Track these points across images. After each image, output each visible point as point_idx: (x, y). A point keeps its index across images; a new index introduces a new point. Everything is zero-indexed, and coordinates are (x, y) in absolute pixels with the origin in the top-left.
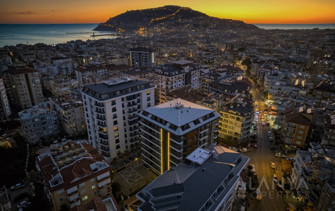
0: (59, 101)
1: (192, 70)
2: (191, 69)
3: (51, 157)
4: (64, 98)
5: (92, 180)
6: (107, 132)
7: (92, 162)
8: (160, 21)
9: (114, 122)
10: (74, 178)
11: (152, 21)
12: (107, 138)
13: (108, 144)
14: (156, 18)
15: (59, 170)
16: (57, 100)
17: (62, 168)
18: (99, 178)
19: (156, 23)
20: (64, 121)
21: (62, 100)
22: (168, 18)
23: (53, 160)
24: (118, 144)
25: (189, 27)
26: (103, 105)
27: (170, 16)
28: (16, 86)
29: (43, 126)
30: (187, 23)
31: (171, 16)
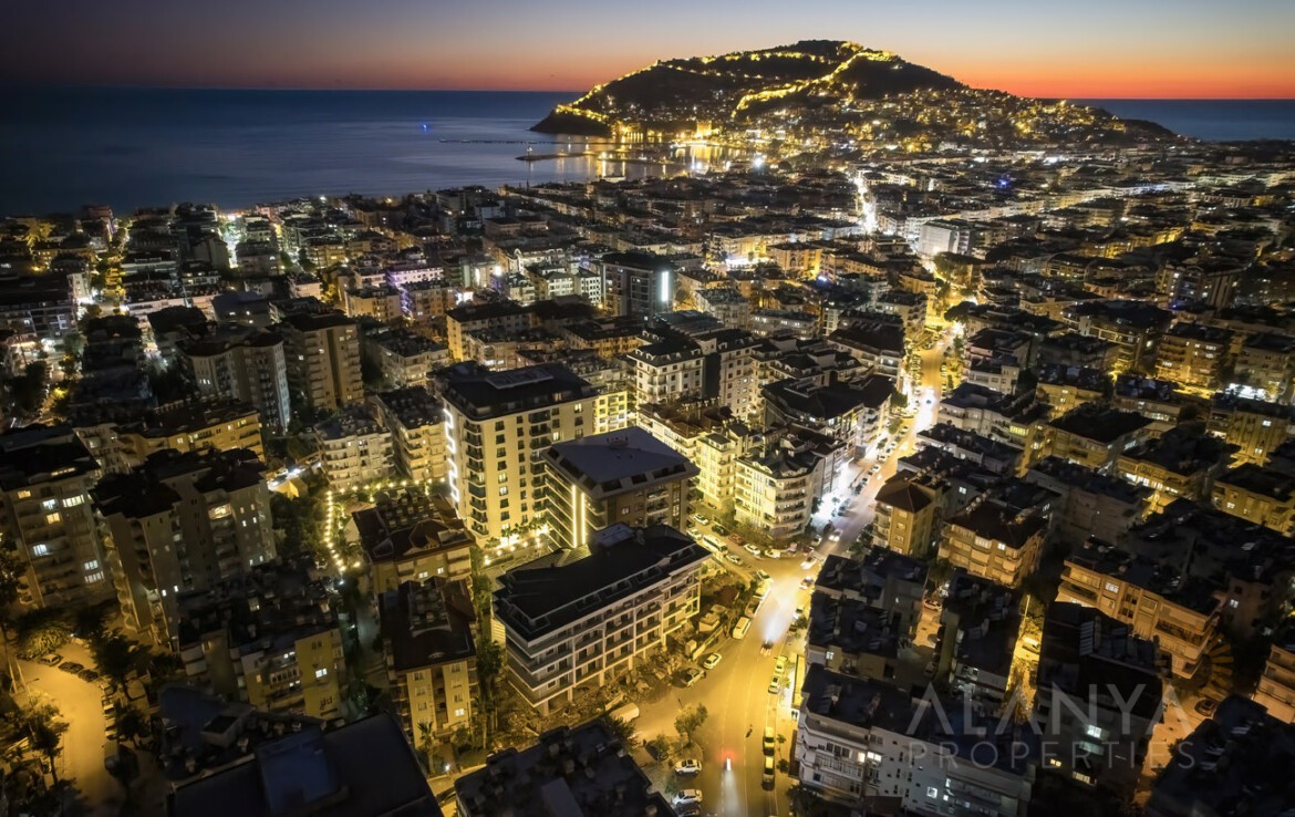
0: (399, 404)
1: (724, 350)
2: (723, 347)
3: (378, 514)
4: (410, 400)
5: (439, 557)
6: (484, 483)
7: (442, 528)
8: (775, 103)
9: (499, 463)
10: (410, 547)
11: (746, 103)
12: (484, 496)
13: (484, 507)
14: (758, 90)
15: (388, 534)
16: (394, 403)
17: (393, 532)
18: (452, 554)
19: (757, 109)
20: (406, 450)
21: (407, 403)
22: (806, 90)
23: (380, 519)
24: (505, 510)
25: (876, 131)
26: (479, 429)
27: (811, 85)
28: (306, 356)
29: (363, 458)
30: (870, 116)
31: (818, 86)
